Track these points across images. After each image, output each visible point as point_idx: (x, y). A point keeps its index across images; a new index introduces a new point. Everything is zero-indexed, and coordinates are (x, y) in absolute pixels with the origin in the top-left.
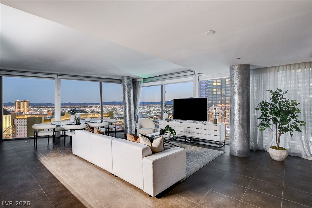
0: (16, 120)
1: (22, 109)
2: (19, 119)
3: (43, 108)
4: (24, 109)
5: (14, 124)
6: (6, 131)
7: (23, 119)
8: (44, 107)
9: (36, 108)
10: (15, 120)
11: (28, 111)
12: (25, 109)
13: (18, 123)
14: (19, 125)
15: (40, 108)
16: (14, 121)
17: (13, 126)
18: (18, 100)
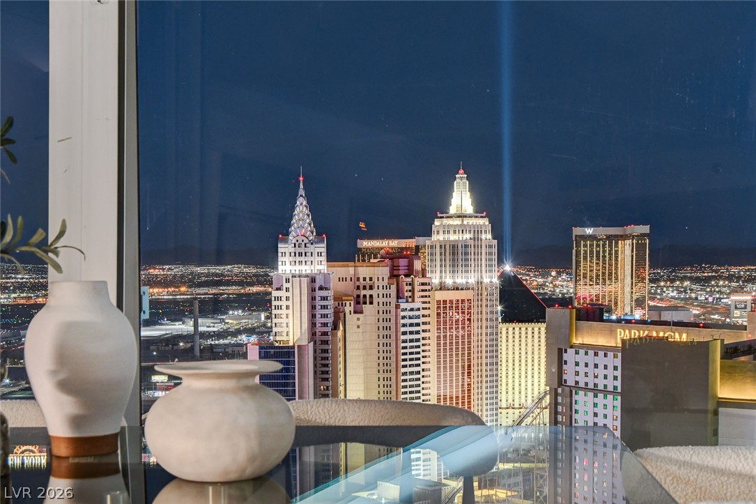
0: (569, 356)
1: (610, 288)
2: (587, 347)
3: (730, 278)
4: (623, 288)
5: (561, 382)
6: (528, 420)
7: (606, 349)
8: (734, 270)
9: (687, 283)
10: (565, 357)
11: (640, 303)
12: (628, 289)
13: (582, 374)
14: (586, 389)
15: (708, 279)
16: (561, 363)
17: (556, 394)
18: (589, 231)
